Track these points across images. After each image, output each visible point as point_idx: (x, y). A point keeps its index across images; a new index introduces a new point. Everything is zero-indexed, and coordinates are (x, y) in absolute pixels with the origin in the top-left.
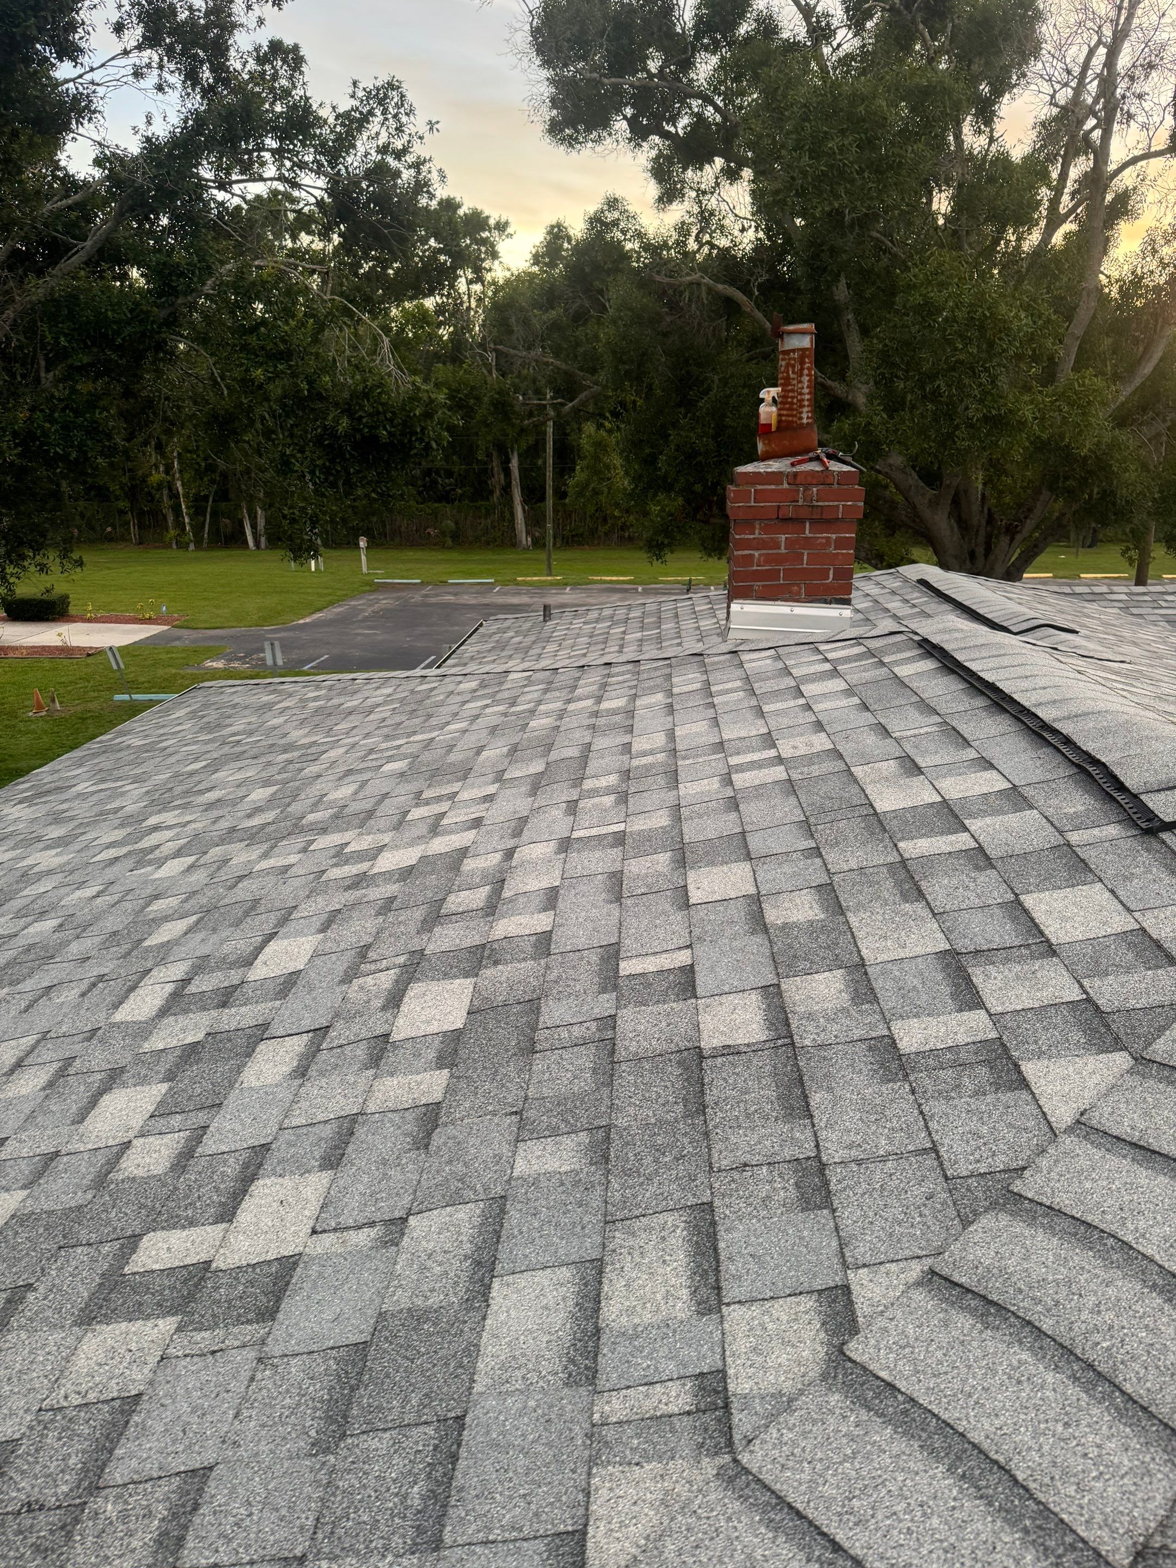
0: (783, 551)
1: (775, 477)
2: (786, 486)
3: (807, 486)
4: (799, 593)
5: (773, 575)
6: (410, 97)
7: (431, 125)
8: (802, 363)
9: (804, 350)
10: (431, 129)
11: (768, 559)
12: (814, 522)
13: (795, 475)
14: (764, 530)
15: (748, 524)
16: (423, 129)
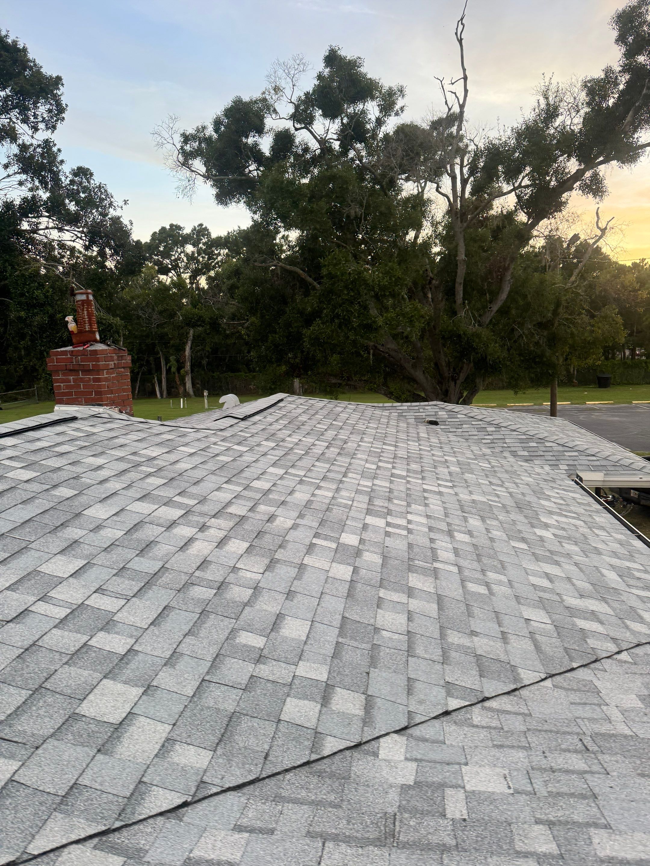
0: (72, 383)
1: (65, 353)
2: (69, 356)
3: (77, 356)
4: (82, 402)
5: (70, 394)
6: (109, 191)
7: (126, 202)
8: (83, 306)
9: (83, 301)
10: (125, 204)
11: (67, 387)
12: (83, 371)
13: (72, 351)
14: (64, 374)
15: (57, 372)
16: (121, 203)
